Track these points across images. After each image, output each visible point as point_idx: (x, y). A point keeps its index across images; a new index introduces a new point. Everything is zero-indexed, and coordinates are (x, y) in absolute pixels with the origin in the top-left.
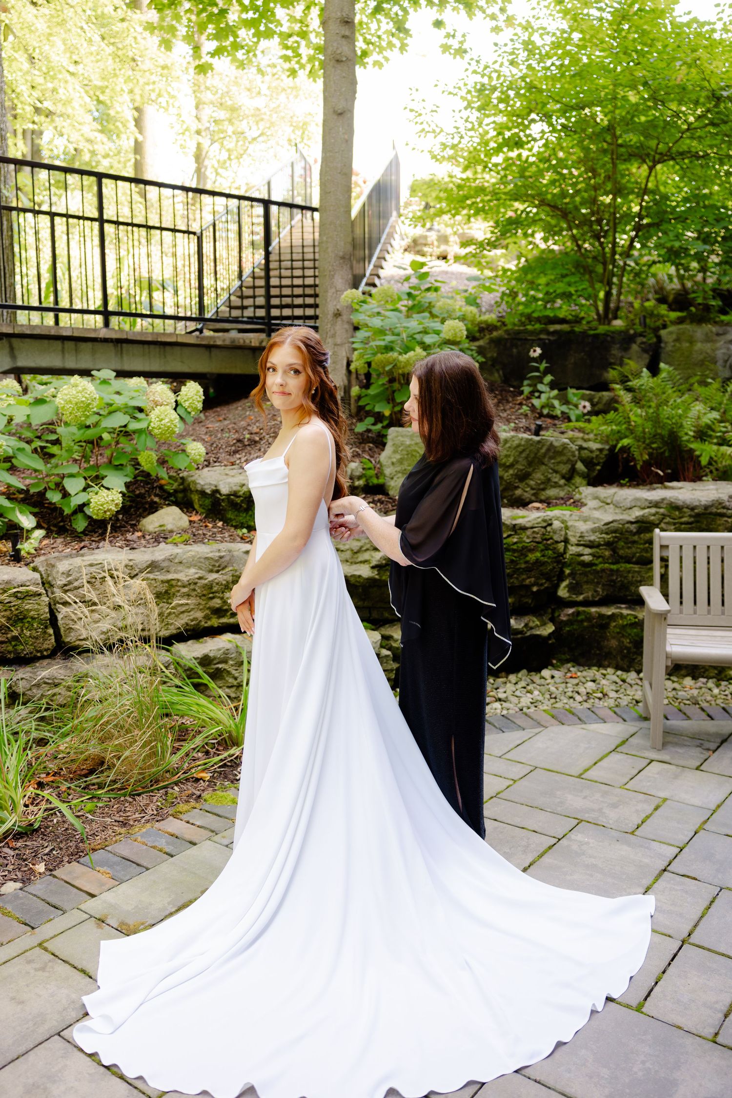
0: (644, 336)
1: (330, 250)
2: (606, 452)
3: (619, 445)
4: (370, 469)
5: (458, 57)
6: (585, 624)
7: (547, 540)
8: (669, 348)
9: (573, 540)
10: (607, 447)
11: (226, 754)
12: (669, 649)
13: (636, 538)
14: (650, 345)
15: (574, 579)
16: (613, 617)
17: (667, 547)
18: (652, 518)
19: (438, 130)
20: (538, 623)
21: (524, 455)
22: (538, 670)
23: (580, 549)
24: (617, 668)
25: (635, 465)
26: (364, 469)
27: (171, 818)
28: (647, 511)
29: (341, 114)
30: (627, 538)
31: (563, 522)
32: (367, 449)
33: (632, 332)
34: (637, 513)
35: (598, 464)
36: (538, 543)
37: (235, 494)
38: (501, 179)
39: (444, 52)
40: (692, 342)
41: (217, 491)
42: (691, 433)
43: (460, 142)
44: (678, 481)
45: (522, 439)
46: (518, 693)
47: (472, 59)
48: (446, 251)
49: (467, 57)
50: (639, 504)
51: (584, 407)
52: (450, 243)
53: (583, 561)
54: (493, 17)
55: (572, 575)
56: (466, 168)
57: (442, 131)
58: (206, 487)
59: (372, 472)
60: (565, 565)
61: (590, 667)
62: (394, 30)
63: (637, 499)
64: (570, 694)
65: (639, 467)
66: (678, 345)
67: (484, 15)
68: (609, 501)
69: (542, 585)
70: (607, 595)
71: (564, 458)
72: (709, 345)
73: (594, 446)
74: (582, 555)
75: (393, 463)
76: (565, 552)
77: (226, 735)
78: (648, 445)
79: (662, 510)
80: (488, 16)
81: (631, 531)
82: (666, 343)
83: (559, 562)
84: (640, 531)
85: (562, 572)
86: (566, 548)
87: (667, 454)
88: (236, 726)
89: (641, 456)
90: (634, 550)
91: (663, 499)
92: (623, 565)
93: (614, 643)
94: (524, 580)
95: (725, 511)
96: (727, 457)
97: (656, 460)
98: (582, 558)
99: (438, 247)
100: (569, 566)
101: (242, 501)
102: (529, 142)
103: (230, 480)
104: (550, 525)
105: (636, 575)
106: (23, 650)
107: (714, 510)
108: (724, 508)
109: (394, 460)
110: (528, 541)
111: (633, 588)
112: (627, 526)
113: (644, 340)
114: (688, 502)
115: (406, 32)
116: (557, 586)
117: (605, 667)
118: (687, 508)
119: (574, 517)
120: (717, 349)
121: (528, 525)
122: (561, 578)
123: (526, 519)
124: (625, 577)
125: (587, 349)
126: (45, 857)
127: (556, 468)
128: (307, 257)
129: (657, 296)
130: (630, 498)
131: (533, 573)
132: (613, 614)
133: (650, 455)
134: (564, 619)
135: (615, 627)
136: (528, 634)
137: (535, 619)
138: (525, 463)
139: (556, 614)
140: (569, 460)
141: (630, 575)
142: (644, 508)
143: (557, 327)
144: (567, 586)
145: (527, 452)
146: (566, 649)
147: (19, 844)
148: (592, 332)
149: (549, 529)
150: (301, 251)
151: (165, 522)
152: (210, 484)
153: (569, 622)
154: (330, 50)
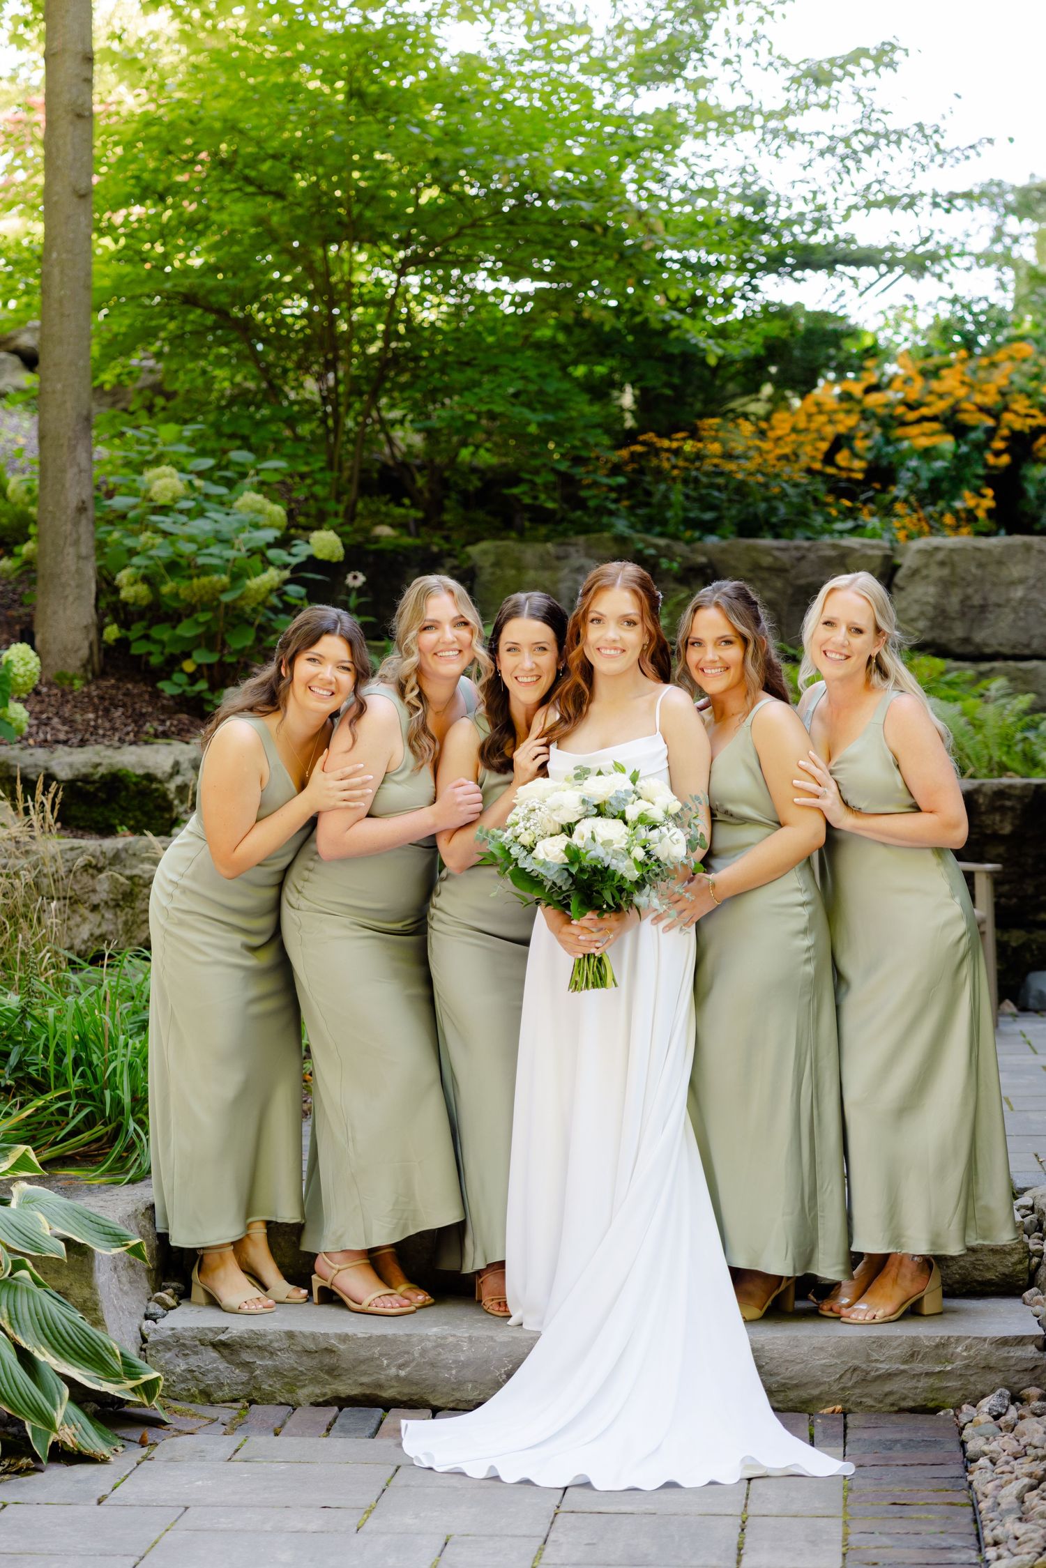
0: (455, 557)
29: (83, 196)
33: (435, 549)
37: (86, 779)
82: (481, 568)
101: (98, 789)
113: (456, 562)
154: (65, 98)
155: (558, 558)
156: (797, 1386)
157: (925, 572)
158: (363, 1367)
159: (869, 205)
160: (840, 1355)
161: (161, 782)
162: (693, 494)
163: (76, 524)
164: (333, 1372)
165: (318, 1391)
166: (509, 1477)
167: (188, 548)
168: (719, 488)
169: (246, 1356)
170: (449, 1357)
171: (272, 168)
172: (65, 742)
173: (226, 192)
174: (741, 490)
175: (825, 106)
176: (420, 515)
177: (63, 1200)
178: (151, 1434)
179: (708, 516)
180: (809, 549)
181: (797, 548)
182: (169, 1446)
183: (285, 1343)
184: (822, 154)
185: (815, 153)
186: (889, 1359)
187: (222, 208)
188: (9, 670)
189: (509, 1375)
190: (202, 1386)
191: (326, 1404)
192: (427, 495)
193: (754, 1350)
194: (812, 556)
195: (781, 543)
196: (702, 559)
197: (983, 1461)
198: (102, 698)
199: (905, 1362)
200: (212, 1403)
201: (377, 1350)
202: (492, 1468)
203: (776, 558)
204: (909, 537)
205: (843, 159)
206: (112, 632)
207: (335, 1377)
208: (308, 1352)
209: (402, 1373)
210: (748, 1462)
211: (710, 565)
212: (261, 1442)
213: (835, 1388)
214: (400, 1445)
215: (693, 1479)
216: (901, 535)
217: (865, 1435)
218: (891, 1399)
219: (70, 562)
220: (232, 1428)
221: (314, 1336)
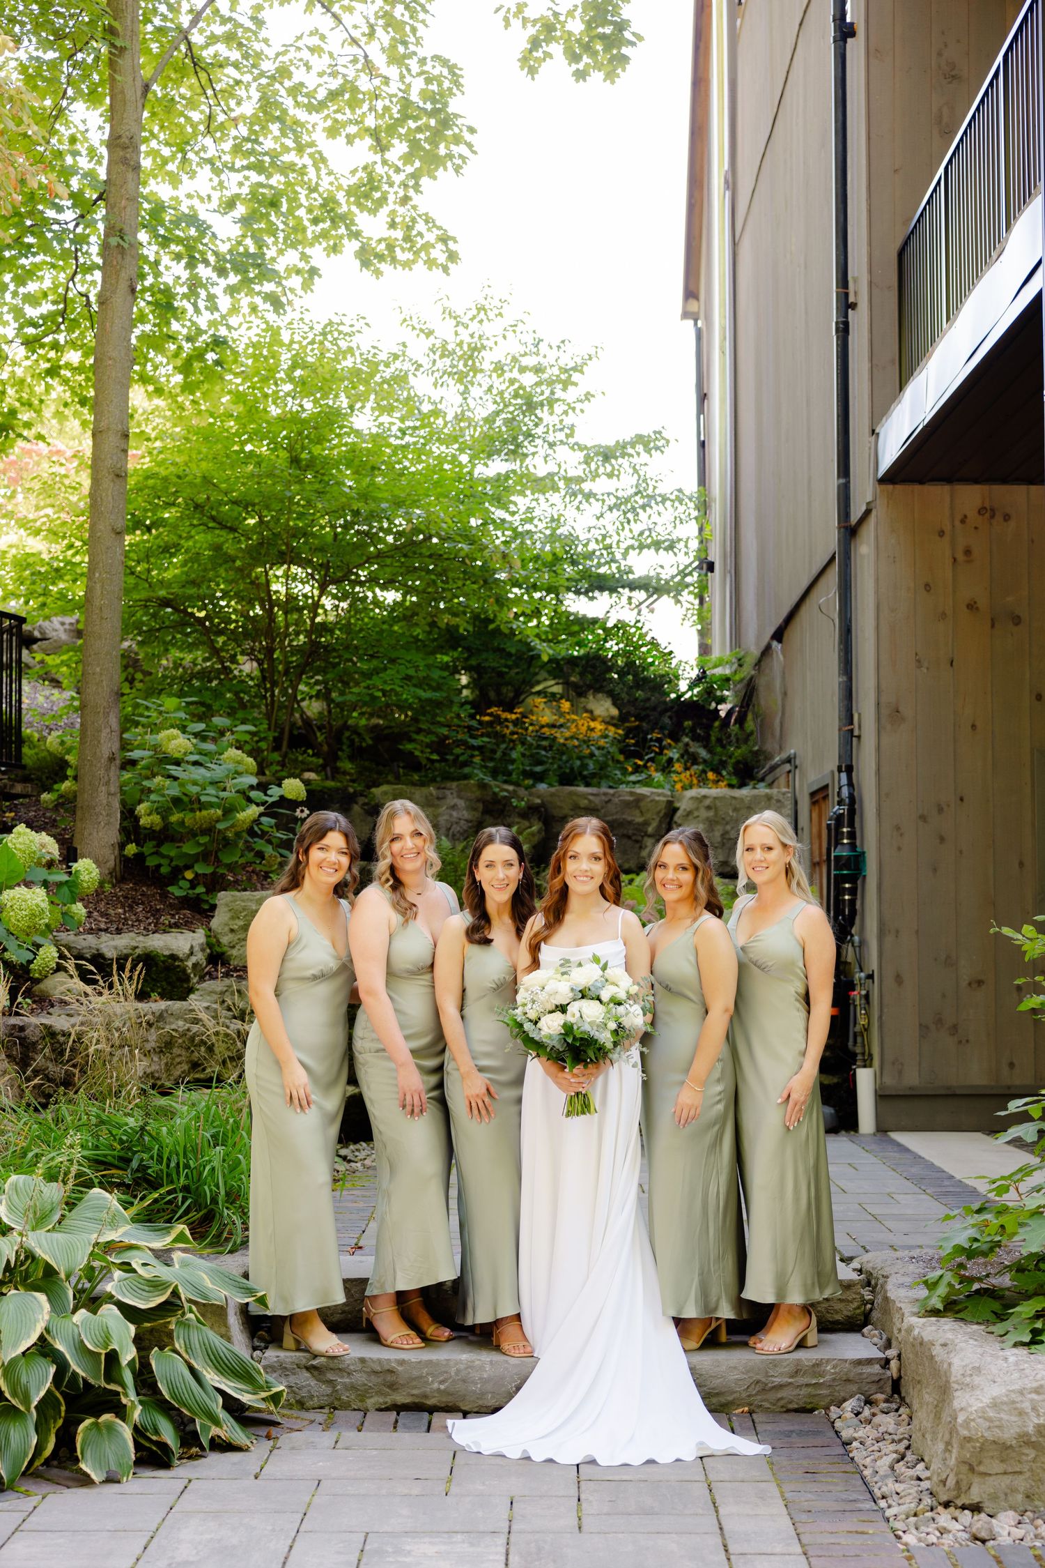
4: (209, 937)
33: (351, 790)
120: (439, 815)
154: (109, 463)
155: (438, 798)
156: (718, 1394)
157: (696, 814)
158: (414, 1383)
159: (641, 547)
160: (748, 1372)
161: (182, 961)
162: (528, 753)
163: (108, 769)
164: (393, 1386)
165: (381, 1400)
166: (538, 1457)
167: (194, 790)
168: (545, 748)
169: (330, 1376)
170: (475, 1375)
171: (231, 510)
172: (106, 930)
173: (195, 526)
174: (563, 750)
175: (610, 476)
176: (321, 761)
177: (209, 1264)
178: (274, 1431)
179: (538, 769)
180: (613, 795)
181: (605, 794)
182: (286, 1439)
183: (359, 1366)
184: (610, 509)
185: (606, 508)
186: (781, 1374)
187: (190, 537)
188: (77, 877)
189: (518, 1388)
190: (298, 1398)
191: (387, 1409)
192: (325, 748)
193: (691, 1369)
194: (616, 800)
195: (589, 790)
196: (538, 801)
197: (855, 1444)
198: (126, 897)
199: (792, 1377)
200: (307, 1410)
201: (425, 1371)
202: (525, 1451)
203: (590, 801)
204: (684, 788)
205: (625, 513)
206: (131, 849)
207: (394, 1390)
208: (375, 1373)
209: (442, 1387)
210: (701, 1445)
211: (543, 805)
212: (350, 1436)
213: (744, 1395)
214: (450, 1437)
215: (665, 1458)
216: (678, 786)
217: (769, 1427)
218: (782, 1403)
219: (102, 797)
220: (327, 1426)
221: (379, 1361)
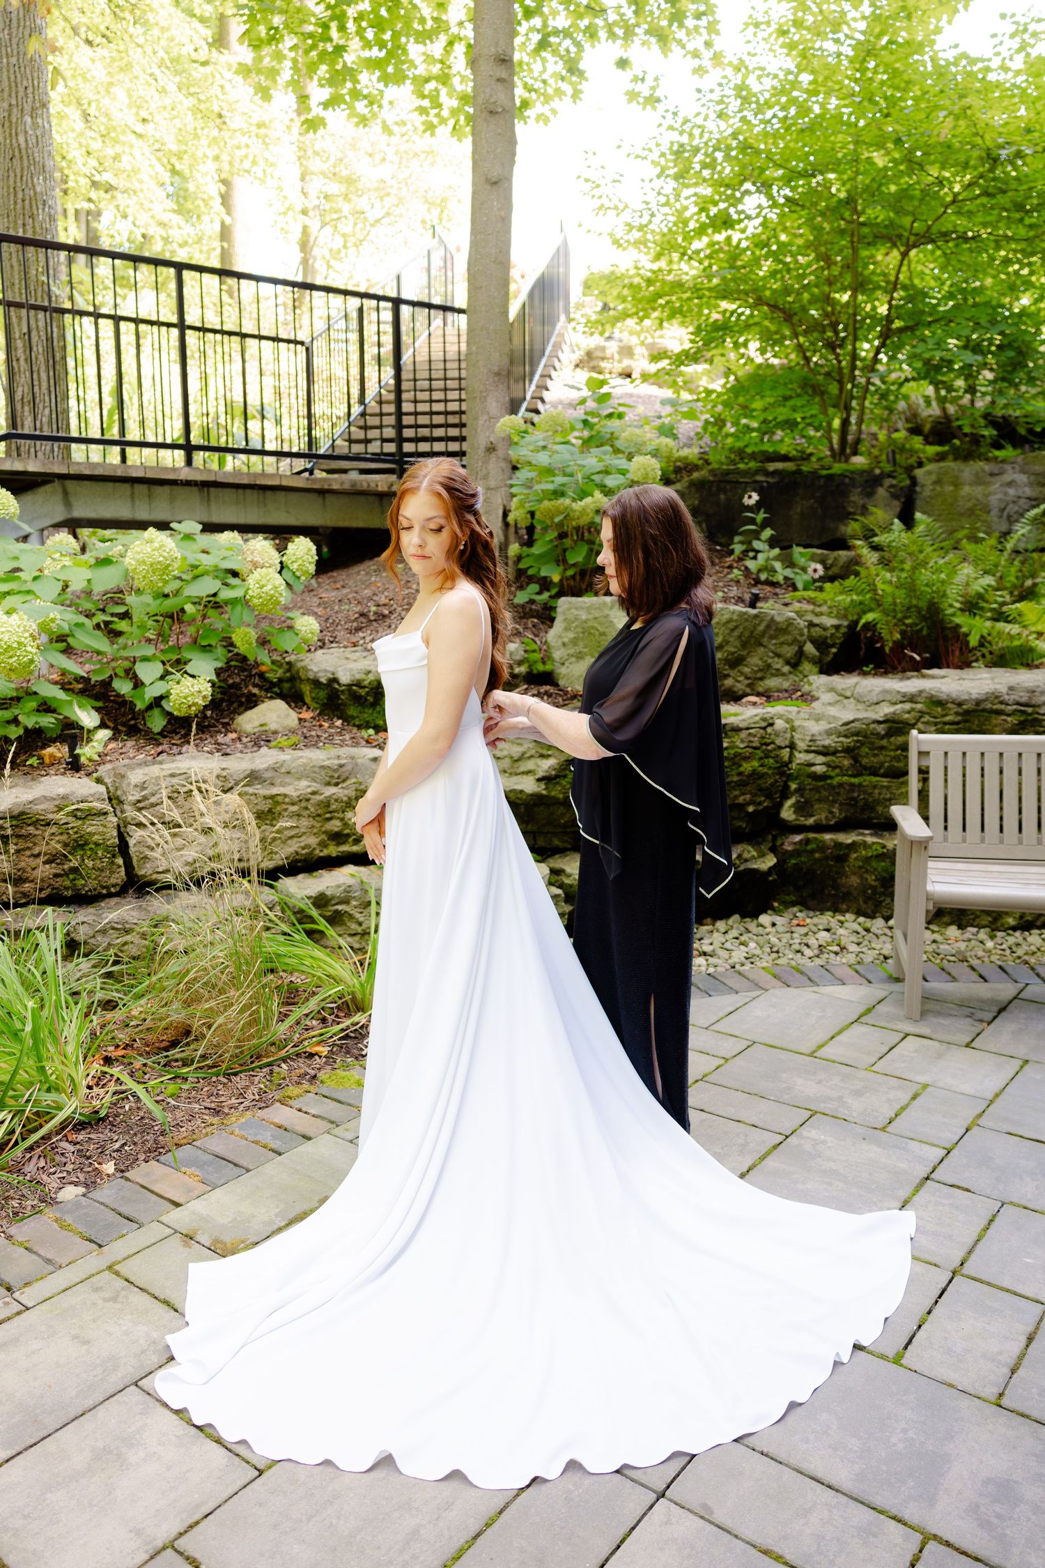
0: (894, 477)
1: (481, 364)
2: (843, 630)
3: (863, 621)
4: (534, 651)
5: (648, 107)
6: (817, 855)
7: (767, 744)
8: (927, 492)
9: (801, 745)
10: (846, 623)
11: (348, 1022)
12: (930, 888)
13: (884, 742)
14: (902, 488)
15: (802, 796)
16: (853, 847)
17: (928, 753)
18: (907, 716)
19: (621, 206)
20: (755, 854)
21: (736, 633)
22: (755, 915)
23: (810, 757)
24: (859, 913)
25: (882, 647)
26: (526, 651)
27: (278, 1104)
28: (899, 706)
29: (495, 183)
30: (873, 743)
31: (788, 721)
32: (530, 625)
33: (877, 471)
34: (886, 710)
35: (833, 646)
36: (755, 748)
37: (358, 684)
38: (704, 270)
39: (630, 101)
40: (957, 484)
41: (335, 680)
42: (958, 605)
43: (650, 222)
44: (940, 668)
45: (733, 613)
46: (728, 945)
47: (667, 111)
48: (629, 367)
49: (661, 107)
50: (889, 697)
51: (815, 571)
52: (636, 357)
53: (815, 773)
54: (696, 54)
55: (800, 790)
56: (658, 257)
57: (626, 207)
58: (320, 674)
59: (537, 656)
60: (790, 777)
61: (822, 911)
62: (564, 72)
63: (886, 692)
64: (797, 947)
65: (887, 649)
66: (938, 488)
67: (684, 52)
68: (848, 694)
69: (760, 803)
70: (845, 818)
71: (789, 638)
72: (980, 489)
73: (829, 622)
74: (813, 765)
75: (564, 644)
76: (790, 762)
77: (348, 998)
78: (900, 620)
79: (919, 706)
80: (688, 52)
81: (878, 734)
82: (923, 486)
83: (782, 774)
84: (889, 734)
85: (786, 787)
86: (791, 754)
87: (925, 632)
88: (362, 985)
89: (891, 636)
90: (881, 758)
91: (921, 692)
92: (867, 778)
93: (854, 881)
94: (736, 797)
95: (1003, 707)
96: (1004, 636)
97: (910, 639)
98: (813, 769)
99: (620, 361)
100: (796, 778)
101: (367, 693)
102: (740, 221)
103: (352, 665)
104: (771, 725)
105: (884, 791)
106: (84, 885)
107: (989, 706)
108: (1001, 703)
109: (566, 640)
110: (742, 746)
111: (880, 809)
112: (872, 726)
113: (894, 482)
114: (954, 695)
115: (581, 74)
116: (780, 805)
117: (843, 912)
118: (953, 703)
119: (802, 715)
120: (990, 494)
121: (742, 725)
122: (785, 795)
123: (740, 718)
124: (870, 794)
125: (818, 494)
126: (114, 1154)
127: (778, 651)
128: (450, 374)
129: (909, 425)
130: (878, 690)
131: (748, 788)
132: (854, 843)
133: (903, 633)
134: (789, 848)
135: (856, 859)
136: (742, 868)
137: (750, 849)
138: (737, 643)
139: (779, 842)
140: (795, 640)
141: (877, 791)
142: (895, 704)
143: (779, 466)
144: (793, 805)
145: (741, 629)
146: (791, 888)
147: (80, 1137)
148: (824, 472)
149: (769, 730)
150: (442, 366)
151: (267, 720)
152: (326, 671)
153: (796, 853)
155: (992, 475)
